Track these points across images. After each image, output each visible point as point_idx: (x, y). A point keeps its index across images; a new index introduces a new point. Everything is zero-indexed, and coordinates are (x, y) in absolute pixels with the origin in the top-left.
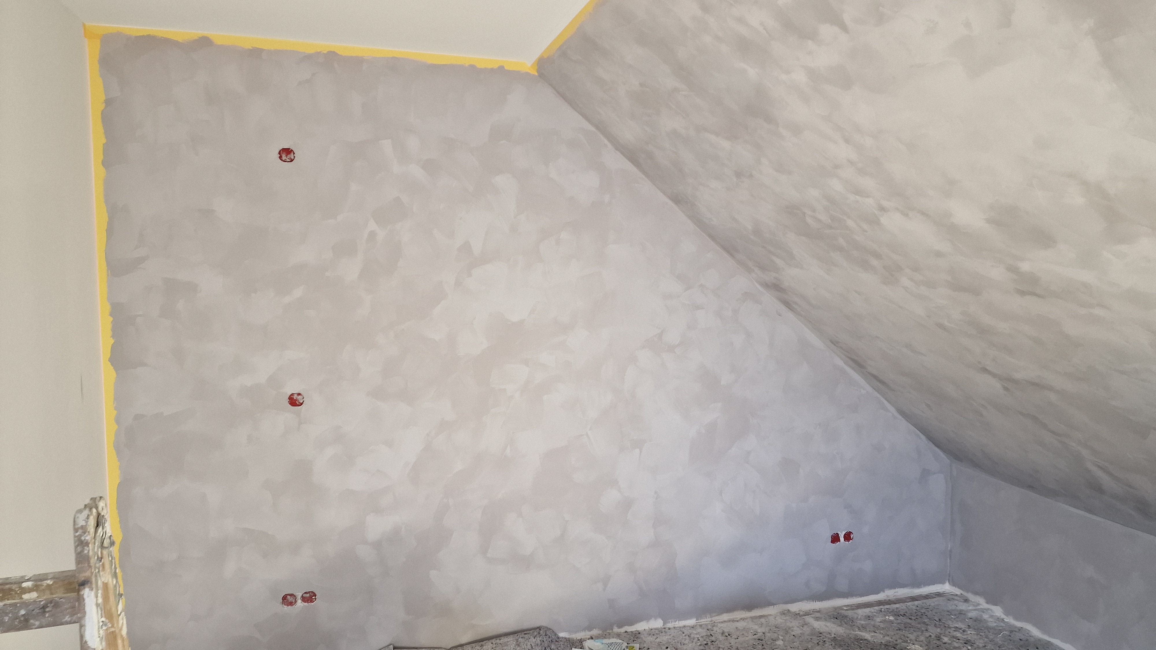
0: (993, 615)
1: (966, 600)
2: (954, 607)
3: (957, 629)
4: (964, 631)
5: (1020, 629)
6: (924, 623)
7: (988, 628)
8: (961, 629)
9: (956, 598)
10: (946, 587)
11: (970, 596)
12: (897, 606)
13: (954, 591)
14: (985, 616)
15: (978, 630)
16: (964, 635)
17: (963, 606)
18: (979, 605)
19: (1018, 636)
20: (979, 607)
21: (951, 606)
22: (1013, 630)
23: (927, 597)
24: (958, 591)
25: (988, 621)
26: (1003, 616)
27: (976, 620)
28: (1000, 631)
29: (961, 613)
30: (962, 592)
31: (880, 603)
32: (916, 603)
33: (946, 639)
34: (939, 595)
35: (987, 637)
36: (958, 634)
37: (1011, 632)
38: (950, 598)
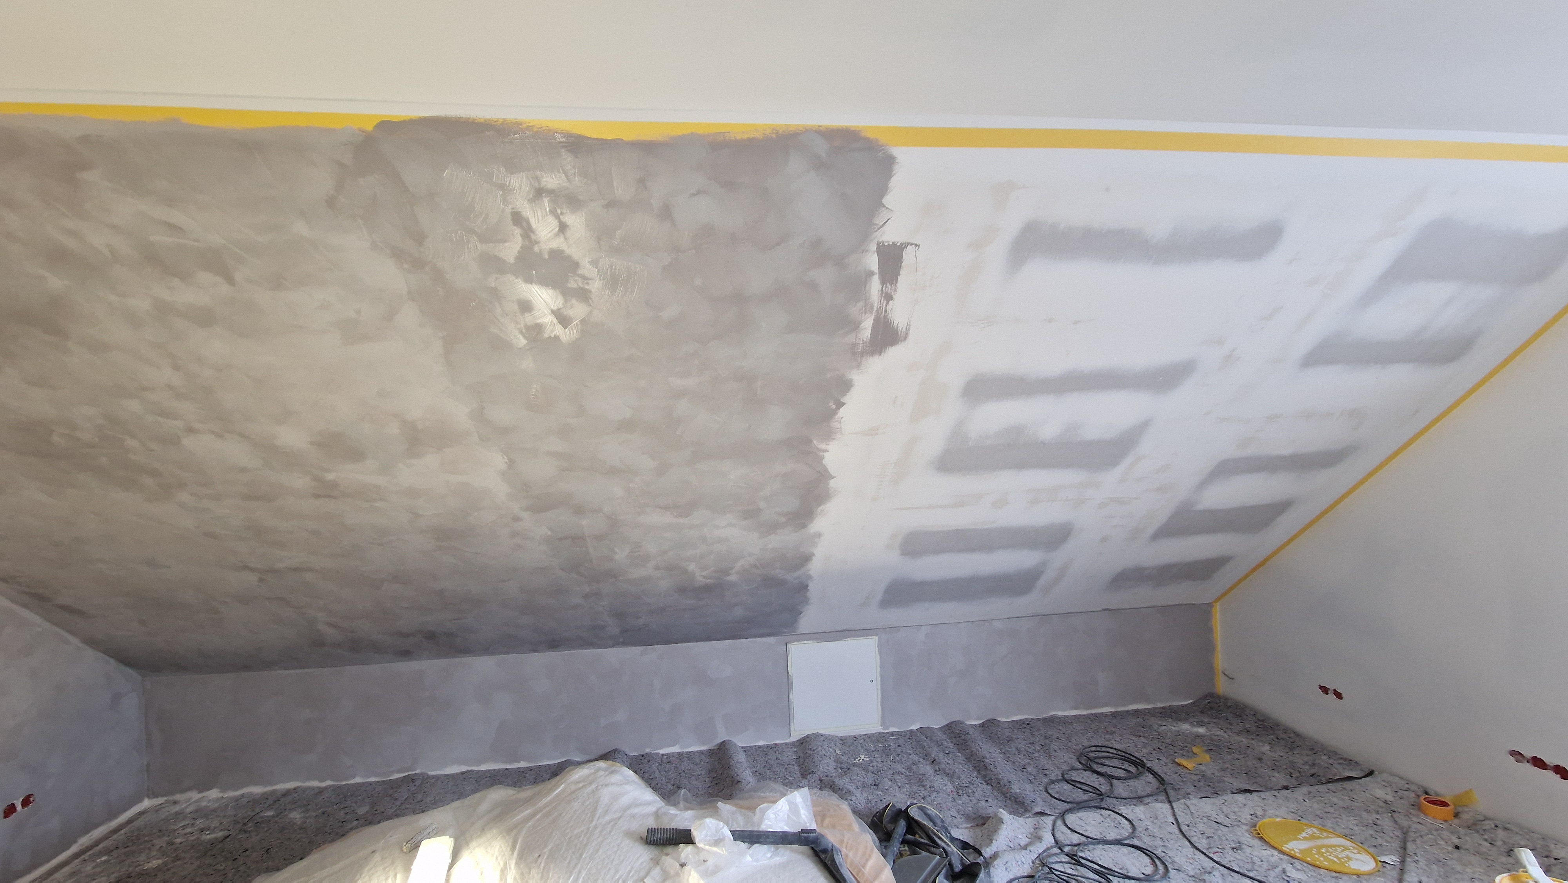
0: (209, 800)
1: (175, 803)
2: (167, 814)
3: (184, 827)
4: (193, 825)
5: (243, 796)
6: (147, 841)
7: (214, 810)
8: (188, 824)
9: (163, 806)
10: (146, 803)
11: (177, 797)
12: (101, 845)
13: (156, 803)
14: (204, 804)
15: (206, 816)
16: (195, 827)
17: (176, 808)
18: (191, 799)
19: (245, 800)
20: (193, 800)
21: (163, 815)
22: (237, 799)
23: (130, 821)
24: (160, 801)
25: (209, 806)
26: (221, 795)
27: (197, 811)
28: (227, 806)
29: (177, 814)
30: (166, 798)
31: (76, 856)
32: (123, 832)
33: (178, 840)
34: (141, 814)
35: (218, 816)
36: (189, 830)
37: (237, 800)
38: (157, 809)
